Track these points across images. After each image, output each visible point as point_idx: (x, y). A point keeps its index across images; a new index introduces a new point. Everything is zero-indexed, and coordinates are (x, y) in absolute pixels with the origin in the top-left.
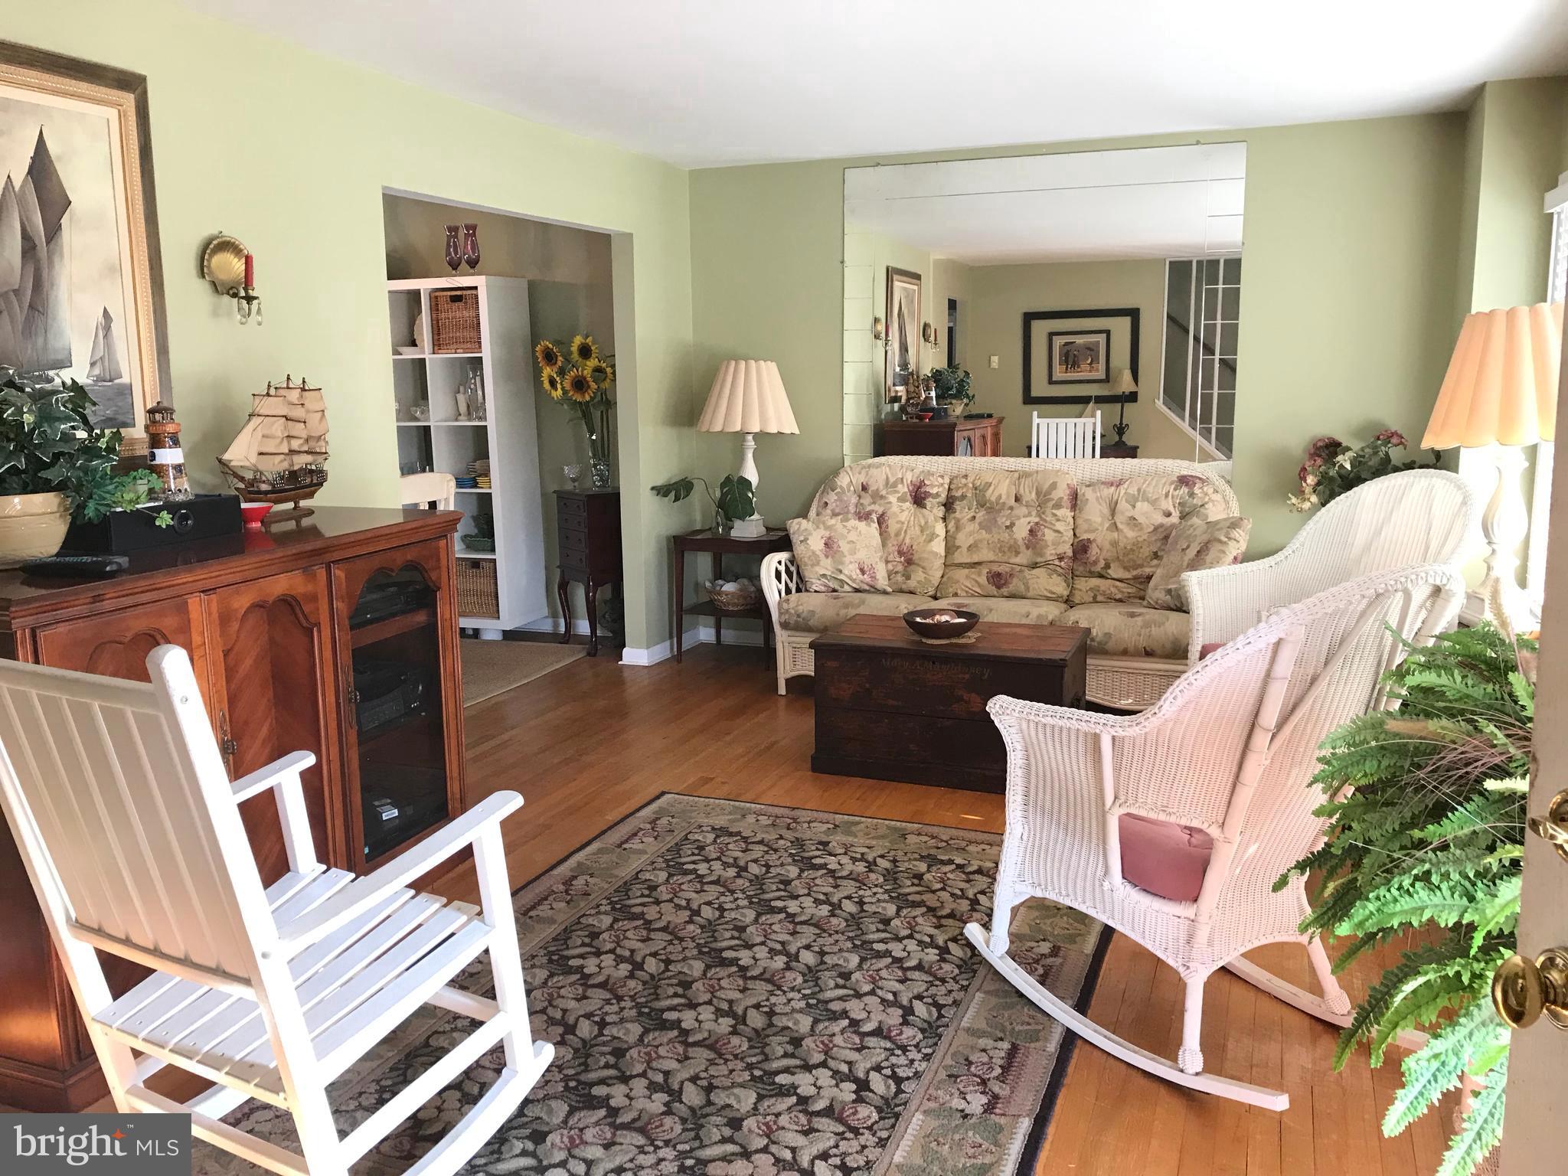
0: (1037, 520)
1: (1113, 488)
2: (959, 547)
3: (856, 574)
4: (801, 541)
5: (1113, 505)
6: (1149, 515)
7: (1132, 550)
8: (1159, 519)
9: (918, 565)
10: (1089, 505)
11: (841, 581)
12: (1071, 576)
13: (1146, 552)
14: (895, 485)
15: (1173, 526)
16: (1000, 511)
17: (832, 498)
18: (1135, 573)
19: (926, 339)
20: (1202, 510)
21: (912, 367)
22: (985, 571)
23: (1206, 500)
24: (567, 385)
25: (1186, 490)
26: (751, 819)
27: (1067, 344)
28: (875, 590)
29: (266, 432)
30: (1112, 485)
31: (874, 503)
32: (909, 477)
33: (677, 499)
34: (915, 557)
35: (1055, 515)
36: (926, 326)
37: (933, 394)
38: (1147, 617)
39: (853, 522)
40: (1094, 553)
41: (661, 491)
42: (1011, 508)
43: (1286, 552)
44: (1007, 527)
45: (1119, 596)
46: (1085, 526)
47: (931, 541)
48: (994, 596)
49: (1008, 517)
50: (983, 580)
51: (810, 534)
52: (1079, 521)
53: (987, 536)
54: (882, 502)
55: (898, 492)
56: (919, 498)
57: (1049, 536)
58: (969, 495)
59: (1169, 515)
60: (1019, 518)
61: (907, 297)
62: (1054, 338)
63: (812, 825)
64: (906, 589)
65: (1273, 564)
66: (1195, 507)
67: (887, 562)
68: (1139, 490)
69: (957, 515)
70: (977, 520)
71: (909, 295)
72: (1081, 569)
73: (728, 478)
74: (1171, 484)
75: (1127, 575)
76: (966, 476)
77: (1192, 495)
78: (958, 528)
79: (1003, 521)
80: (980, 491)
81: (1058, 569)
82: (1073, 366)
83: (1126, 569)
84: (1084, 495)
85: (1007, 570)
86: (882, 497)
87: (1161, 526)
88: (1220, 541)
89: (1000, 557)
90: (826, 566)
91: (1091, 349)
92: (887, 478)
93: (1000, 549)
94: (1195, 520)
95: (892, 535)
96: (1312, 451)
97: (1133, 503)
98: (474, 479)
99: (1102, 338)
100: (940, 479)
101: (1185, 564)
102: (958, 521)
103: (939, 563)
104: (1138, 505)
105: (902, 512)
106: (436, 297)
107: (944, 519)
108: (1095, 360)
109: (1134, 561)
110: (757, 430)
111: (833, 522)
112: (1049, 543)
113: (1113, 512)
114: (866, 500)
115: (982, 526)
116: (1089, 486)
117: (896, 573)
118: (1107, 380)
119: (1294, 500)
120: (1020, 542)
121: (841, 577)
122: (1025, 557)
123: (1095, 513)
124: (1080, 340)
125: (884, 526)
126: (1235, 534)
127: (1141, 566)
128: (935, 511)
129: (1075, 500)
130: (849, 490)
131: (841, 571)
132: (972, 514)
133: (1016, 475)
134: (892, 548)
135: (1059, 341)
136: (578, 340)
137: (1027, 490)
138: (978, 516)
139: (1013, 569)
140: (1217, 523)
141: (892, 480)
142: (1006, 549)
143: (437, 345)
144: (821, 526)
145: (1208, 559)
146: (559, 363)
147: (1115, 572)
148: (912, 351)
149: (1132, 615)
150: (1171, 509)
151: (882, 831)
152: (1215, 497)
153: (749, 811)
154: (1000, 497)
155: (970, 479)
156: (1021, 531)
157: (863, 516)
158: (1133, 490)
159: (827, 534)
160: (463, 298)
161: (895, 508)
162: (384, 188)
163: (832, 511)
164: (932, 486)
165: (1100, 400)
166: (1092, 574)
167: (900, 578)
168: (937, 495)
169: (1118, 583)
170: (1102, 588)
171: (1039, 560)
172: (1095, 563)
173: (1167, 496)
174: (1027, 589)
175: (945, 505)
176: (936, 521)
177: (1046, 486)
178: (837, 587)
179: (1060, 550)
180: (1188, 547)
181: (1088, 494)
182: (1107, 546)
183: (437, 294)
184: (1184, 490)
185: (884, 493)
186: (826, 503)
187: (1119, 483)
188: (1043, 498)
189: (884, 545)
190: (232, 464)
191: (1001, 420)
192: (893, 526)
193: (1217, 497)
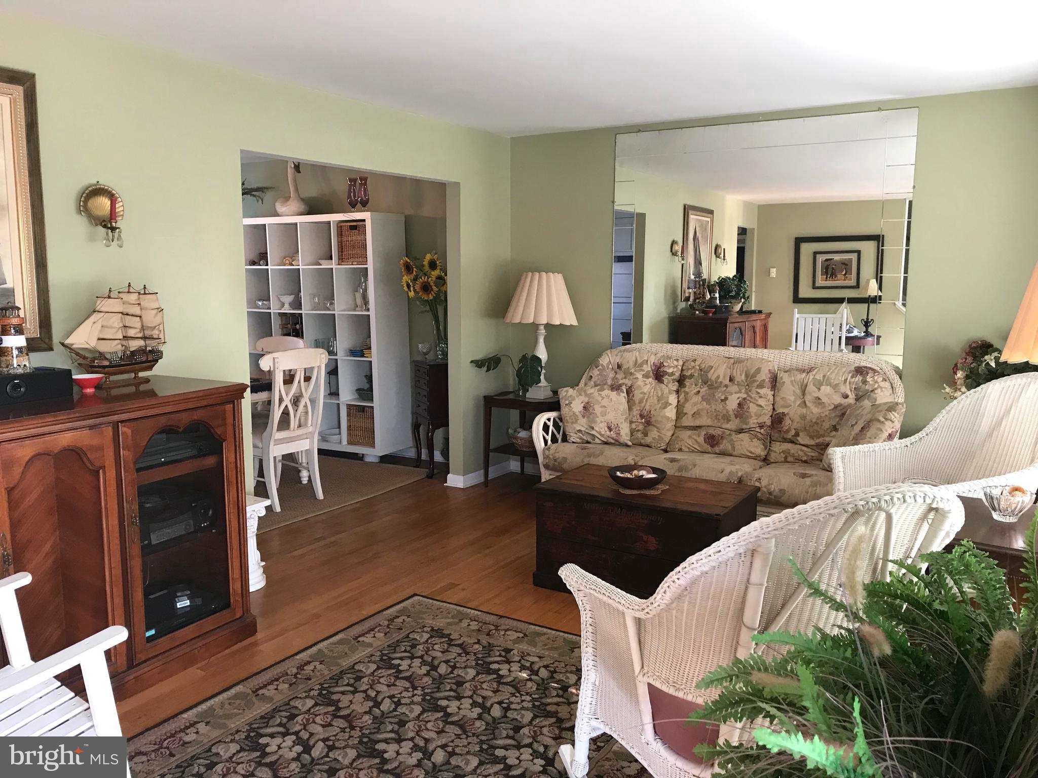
0: (745, 396)
1: (804, 374)
2: (686, 413)
3: (604, 431)
4: (566, 405)
5: (803, 387)
6: (830, 396)
7: (816, 423)
8: (838, 400)
9: (654, 426)
10: (785, 386)
11: (593, 435)
12: (768, 442)
13: (827, 425)
14: (641, 365)
15: (850, 405)
16: (717, 388)
17: (595, 372)
18: (818, 441)
19: (717, 256)
20: (872, 394)
21: (705, 276)
22: (703, 433)
23: (876, 386)
24: (418, 287)
25: (861, 378)
26: (465, 623)
27: (827, 260)
28: (618, 443)
29: (105, 324)
30: (804, 371)
31: (625, 378)
32: (653, 359)
33: (488, 370)
34: (653, 419)
35: (758, 393)
36: (717, 247)
37: (717, 295)
38: (815, 478)
39: (607, 392)
40: (787, 424)
41: (478, 364)
42: (726, 386)
43: (920, 434)
44: (722, 400)
45: (805, 458)
46: (782, 403)
47: (665, 407)
48: (709, 453)
49: (723, 393)
50: (701, 440)
51: (574, 399)
52: (777, 399)
53: (708, 407)
54: (631, 377)
55: (643, 371)
56: (659, 374)
57: (753, 408)
58: (696, 375)
59: (846, 397)
60: (731, 394)
61: (701, 226)
62: (818, 256)
63: (508, 633)
64: (644, 444)
65: (909, 444)
66: (867, 392)
67: (631, 422)
68: (824, 376)
69: (687, 389)
70: (701, 394)
71: (703, 226)
72: (777, 435)
73: (524, 356)
74: (850, 373)
75: (812, 442)
76: (695, 361)
77: (865, 382)
78: (686, 400)
79: (719, 395)
80: (704, 372)
81: (759, 435)
82: (832, 276)
83: (812, 437)
84: (782, 378)
85: (720, 433)
86: (631, 374)
87: (840, 405)
88: (879, 421)
89: (716, 423)
90: (582, 424)
91: (846, 265)
92: (636, 360)
93: (716, 418)
94: (867, 403)
95: (637, 402)
96: (968, 350)
97: (819, 385)
98: (362, 351)
99: (854, 257)
100: (675, 363)
101: (851, 438)
102: (686, 393)
103: (670, 425)
104: (823, 388)
105: (645, 386)
106: (341, 227)
107: (677, 392)
108: (848, 271)
109: (817, 431)
110: (545, 322)
111: (592, 391)
112: (753, 414)
113: (804, 393)
114: (620, 376)
115: (703, 399)
116: (785, 372)
117: (638, 431)
118: (857, 286)
119: (948, 390)
120: (731, 413)
121: (593, 432)
122: (733, 424)
123: (789, 392)
124: (837, 257)
125: (631, 395)
126: (891, 415)
127: (823, 436)
128: (670, 385)
129: (775, 382)
130: (608, 368)
131: (593, 428)
132: (698, 389)
133: (732, 361)
134: (636, 412)
135: (821, 258)
136: (428, 257)
137: (739, 373)
138: (701, 391)
139: (724, 433)
140: (880, 405)
141: (639, 361)
142: (720, 417)
143: (341, 260)
144: (583, 394)
145: (869, 434)
146: (414, 273)
147: (803, 439)
148: (705, 264)
149: (804, 476)
150: (849, 393)
151: (559, 643)
152: (883, 384)
153: (466, 616)
154: (718, 377)
155: (697, 363)
156: (732, 404)
157: (615, 388)
158: (819, 377)
159: (586, 400)
160: (357, 227)
161: (640, 383)
162: (242, 151)
163: (595, 383)
164: (669, 367)
165: (852, 301)
166: (785, 440)
167: (640, 435)
168: (672, 374)
169: (804, 448)
170: (792, 451)
171: (744, 427)
172: (788, 431)
173: (845, 381)
174: (733, 448)
175: (679, 381)
176: (670, 393)
177: (752, 371)
178: (589, 440)
179: (761, 420)
180: (856, 423)
181: (785, 377)
182: (797, 419)
183: (342, 224)
184: (859, 378)
185: (633, 371)
186: (591, 377)
187: (810, 370)
188: (751, 379)
189: (630, 409)
190: (74, 346)
191: (769, 315)
192: (637, 395)
193: (887, 384)
